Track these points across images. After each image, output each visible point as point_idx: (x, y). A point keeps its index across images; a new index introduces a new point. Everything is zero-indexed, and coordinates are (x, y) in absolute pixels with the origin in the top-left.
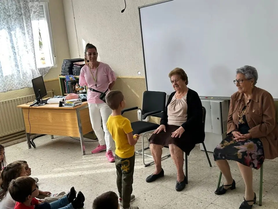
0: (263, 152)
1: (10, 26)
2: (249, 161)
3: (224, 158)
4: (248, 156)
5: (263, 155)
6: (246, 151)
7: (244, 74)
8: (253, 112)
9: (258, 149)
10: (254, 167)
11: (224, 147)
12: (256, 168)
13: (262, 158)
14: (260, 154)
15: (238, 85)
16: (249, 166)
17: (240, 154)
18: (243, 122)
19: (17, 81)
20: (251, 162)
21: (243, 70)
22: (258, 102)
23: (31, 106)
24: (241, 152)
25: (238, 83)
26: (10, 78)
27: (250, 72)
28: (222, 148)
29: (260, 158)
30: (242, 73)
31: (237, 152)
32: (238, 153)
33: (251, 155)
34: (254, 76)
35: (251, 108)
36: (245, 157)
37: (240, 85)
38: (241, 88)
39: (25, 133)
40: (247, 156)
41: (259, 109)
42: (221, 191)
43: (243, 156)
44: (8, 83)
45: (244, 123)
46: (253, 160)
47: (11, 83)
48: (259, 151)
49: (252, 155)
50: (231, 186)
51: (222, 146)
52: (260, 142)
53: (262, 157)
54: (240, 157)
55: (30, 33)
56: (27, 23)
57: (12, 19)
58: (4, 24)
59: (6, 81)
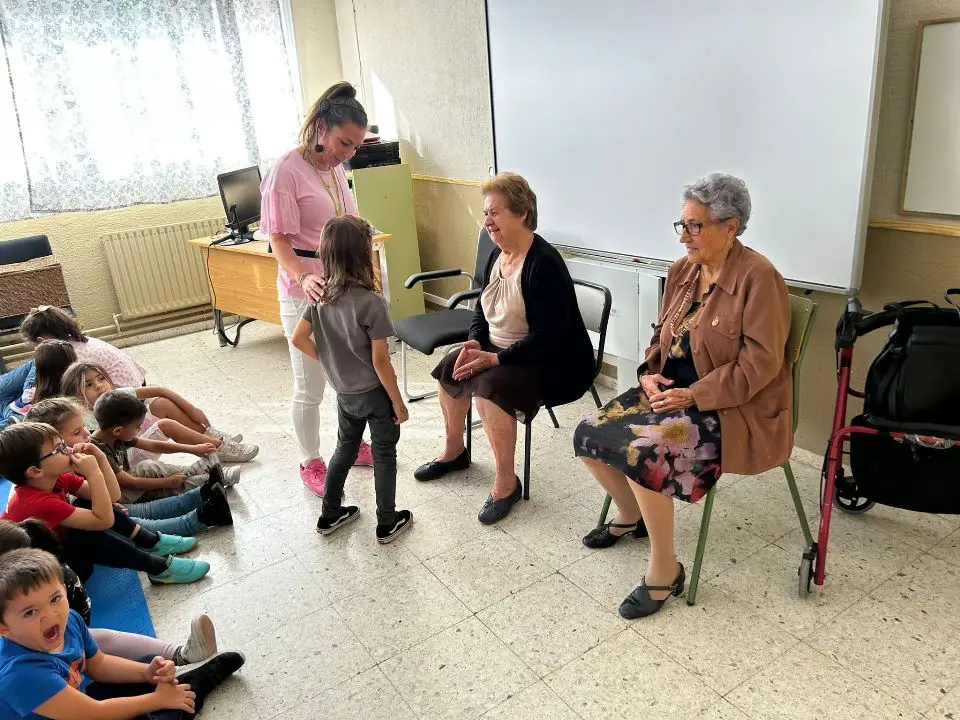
0: (719, 451)
1: (177, 31)
2: (660, 477)
3: (594, 453)
4: (658, 462)
5: (718, 461)
6: (656, 446)
7: (708, 205)
8: (714, 324)
9: (700, 443)
10: (679, 493)
11: (604, 421)
12: (687, 498)
13: (714, 470)
14: (704, 456)
15: (687, 238)
16: (660, 491)
17: (632, 451)
18: (681, 353)
19: (197, 178)
20: (670, 478)
21: (704, 190)
22: (735, 292)
23: (215, 243)
24: (638, 448)
25: (687, 231)
26: (182, 168)
27: (725, 199)
28: (597, 423)
29: (706, 470)
30: (700, 202)
31: (628, 445)
32: (630, 449)
33: (670, 458)
34: (739, 210)
35: (710, 314)
36: (648, 462)
37: (692, 240)
38: (693, 249)
39: (210, 311)
40: (654, 460)
41: (732, 319)
42: (601, 540)
43: (641, 459)
44: (177, 180)
45: (682, 357)
46: (677, 473)
47: (184, 181)
48: (702, 449)
49: (676, 460)
50: (634, 528)
51: (601, 418)
52: (714, 422)
53: (713, 466)
54: (633, 461)
55: (233, 50)
56: (223, 22)
57: (182, 10)
58: (162, 23)
59: (170, 175)
